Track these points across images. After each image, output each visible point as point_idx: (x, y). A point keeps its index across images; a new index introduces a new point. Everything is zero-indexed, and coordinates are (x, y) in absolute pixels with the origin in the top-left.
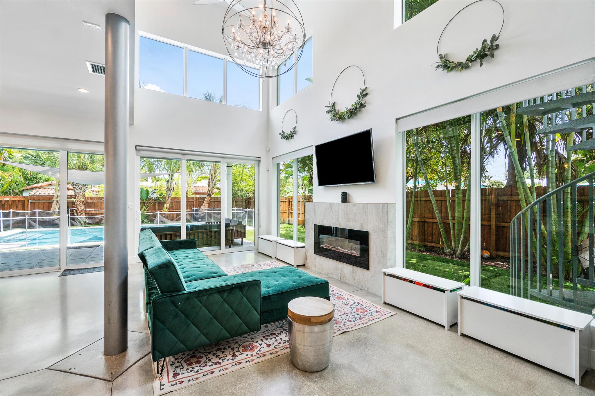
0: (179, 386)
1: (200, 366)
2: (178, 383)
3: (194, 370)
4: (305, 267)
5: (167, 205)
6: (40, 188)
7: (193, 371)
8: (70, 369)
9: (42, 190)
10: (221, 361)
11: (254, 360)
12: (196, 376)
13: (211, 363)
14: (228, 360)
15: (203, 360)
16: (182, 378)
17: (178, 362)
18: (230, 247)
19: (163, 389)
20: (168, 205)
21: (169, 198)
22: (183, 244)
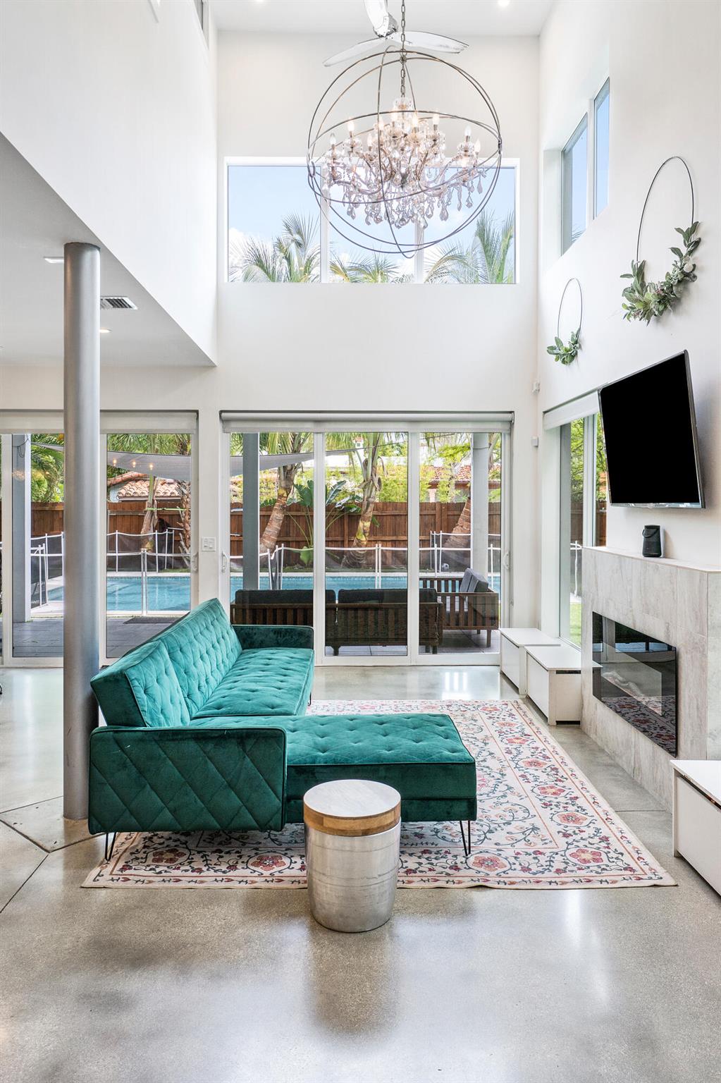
0: (120, 884)
1: (168, 867)
2: (121, 879)
3: (157, 869)
4: (579, 728)
5: (364, 525)
6: (136, 481)
7: (154, 869)
8: (15, 823)
9: (140, 486)
10: (205, 869)
11: (256, 882)
12: (151, 879)
13: (188, 868)
14: (218, 870)
15: (181, 860)
16: (131, 875)
17: (144, 853)
18: (435, 652)
19: (98, 880)
20: (368, 524)
21: (368, 506)
22: (284, 636)
